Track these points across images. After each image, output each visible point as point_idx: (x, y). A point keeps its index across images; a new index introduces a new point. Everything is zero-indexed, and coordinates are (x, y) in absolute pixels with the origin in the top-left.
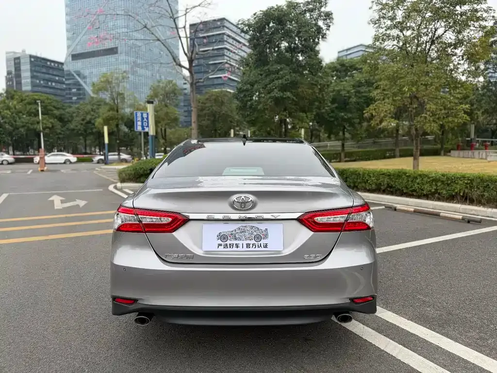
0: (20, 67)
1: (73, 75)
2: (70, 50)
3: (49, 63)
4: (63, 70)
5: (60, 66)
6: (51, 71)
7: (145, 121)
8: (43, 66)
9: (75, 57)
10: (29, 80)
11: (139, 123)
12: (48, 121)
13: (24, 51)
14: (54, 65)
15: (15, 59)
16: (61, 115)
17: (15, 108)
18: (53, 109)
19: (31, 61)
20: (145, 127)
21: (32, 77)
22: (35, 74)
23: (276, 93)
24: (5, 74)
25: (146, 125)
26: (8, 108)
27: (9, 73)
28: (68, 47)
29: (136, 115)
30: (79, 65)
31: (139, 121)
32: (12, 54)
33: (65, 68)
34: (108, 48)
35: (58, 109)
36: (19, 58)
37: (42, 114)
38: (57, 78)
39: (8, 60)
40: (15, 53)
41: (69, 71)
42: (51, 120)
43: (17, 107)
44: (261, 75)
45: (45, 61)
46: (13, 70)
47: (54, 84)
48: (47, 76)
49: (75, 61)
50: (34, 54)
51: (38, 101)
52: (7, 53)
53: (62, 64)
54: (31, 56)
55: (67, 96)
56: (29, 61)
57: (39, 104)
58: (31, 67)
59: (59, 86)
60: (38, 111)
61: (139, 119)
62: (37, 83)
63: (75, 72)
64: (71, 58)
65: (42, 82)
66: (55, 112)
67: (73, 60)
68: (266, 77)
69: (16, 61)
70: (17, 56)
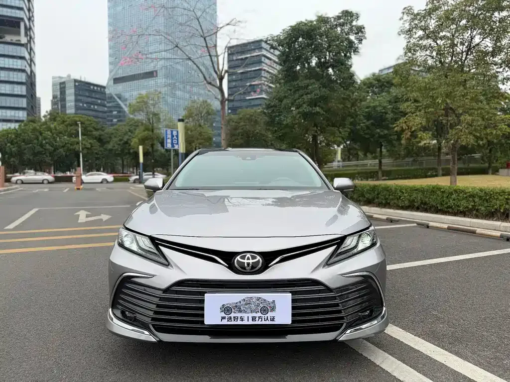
0: (65, 92)
1: (114, 98)
2: (113, 73)
3: (92, 87)
4: (105, 94)
5: (102, 89)
6: (93, 95)
7: (175, 139)
8: (86, 90)
9: (117, 80)
10: (73, 104)
11: (169, 141)
12: (87, 141)
13: (69, 76)
14: (97, 89)
15: (61, 84)
16: (100, 135)
17: (56, 130)
18: (93, 130)
19: (75, 85)
20: (175, 145)
21: (76, 101)
22: (79, 98)
23: (305, 108)
24: (51, 98)
25: (176, 142)
26: (50, 129)
27: (54, 97)
28: (110, 72)
30: (120, 88)
31: (169, 138)
32: (57, 79)
33: (107, 91)
34: (148, 71)
35: (96, 130)
36: (64, 83)
37: (82, 135)
38: (99, 101)
39: (54, 85)
40: (60, 77)
41: (110, 94)
42: (89, 141)
43: (58, 128)
44: (291, 90)
45: (89, 85)
46: (58, 93)
47: (96, 107)
48: (90, 100)
49: (116, 85)
50: (78, 78)
51: (78, 123)
52: (53, 78)
53: (104, 87)
54: (76, 81)
55: (108, 118)
56: (73, 85)
57: (80, 125)
58: (75, 91)
59: (101, 109)
60: (78, 132)
61: (169, 136)
62: (80, 106)
63: (116, 95)
64: (112, 81)
65: (85, 105)
66: (94, 133)
67: (114, 83)
68: (295, 92)
69: (62, 86)
70: (63, 80)
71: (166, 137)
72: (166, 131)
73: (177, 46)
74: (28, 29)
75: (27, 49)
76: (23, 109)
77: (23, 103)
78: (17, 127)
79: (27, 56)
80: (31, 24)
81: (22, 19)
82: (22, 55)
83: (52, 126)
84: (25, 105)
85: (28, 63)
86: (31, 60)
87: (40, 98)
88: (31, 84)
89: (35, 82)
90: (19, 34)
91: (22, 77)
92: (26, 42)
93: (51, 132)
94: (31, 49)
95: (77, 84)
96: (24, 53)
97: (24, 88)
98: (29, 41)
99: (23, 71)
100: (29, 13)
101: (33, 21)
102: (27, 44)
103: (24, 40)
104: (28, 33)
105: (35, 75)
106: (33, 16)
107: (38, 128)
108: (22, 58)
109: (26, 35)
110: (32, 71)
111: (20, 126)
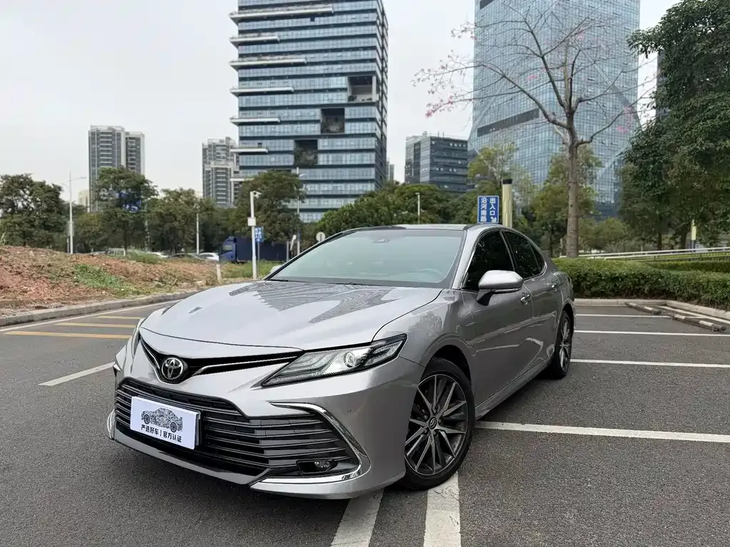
0: (419, 154)
1: (477, 155)
2: (477, 122)
3: (451, 145)
4: (466, 151)
5: (464, 146)
6: (453, 155)
7: (492, 209)
8: (445, 149)
9: (482, 131)
10: (428, 169)
11: (484, 213)
12: (427, 217)
13: (425, 134)
14: (458, 146)
15: (415, 145)
16: (445, 208)
17: (394, 204)
18: (435, 201)
19: (431, 145)
20: (492, 218)
21: (432, 164)
22: (435, 160)
24: (404, 164)
25: (494, 214)
26: (387, 204)
27: (408, 163)
28: (475, 119)
29: (480, 201)
30: (486, 139)
31: (484, 209)
32: (412, 139)
33: (470, 147)
34: (525, 111)
35: (440, 201)
36: (419, 144)
37: (422, 207)
38: (460, 162)
39: (407, 148)
40: (416, 137)
41: (473, 150)
42: (430, 216)
43: (396, 202)
45: (447, 143)
46: (412, 157)
47: (455, 170)
48: (448, 161)
49: (481, 137)
50: (435, 135)
51: (417, 194)
52: (408, 139)
53: (466, 142)
54: (432, 139)
56: (429, 145)
57: (419, 196)
58: (431, 152)
59: (461, 172)
60: (417, 205)
61: (485, 206)
62: (436, 171)
63: (480, 150)
64: (476, 134)
65: (442, 169)
66: (436, 205)
67: (479, 135)
68: (686, 119)
69: (416, 147)
70: (418, 140)
71: (480, 207)
72: (480, 198)
73: (504, 76)
74: (381, 83)
75: (379, 110)
76: (372, 181)
77: (372, 173)
78: (353, 203)
79: (378, 117)
80: (384, 76)
81: (374, 73)
82: (373, 116)
83: (390, 199)
84: (373, 177)
85: (378, 124)
86: (383, 121)
87: (392, 167)
88: (381, 150)
89: (386, 146)
90: (370, 91)
91: (371, 143)
92: (378, 99)
93: (388, 208)
94: (383, 107)
95: (433, 143)
96: (375, 113)
97: (373, 155)
98: (381, 98)
99: (373, 135)
100: (382, 63)
101: (386, 73)
102: (378, 102)
103: (375, 97)
104: (380, 87)
105: (386, 138)
106: (386, 66)
107: (374, 202)
108: (373, 120)
109: (378, 90)
110: (383, 134)
111: (356, 202)
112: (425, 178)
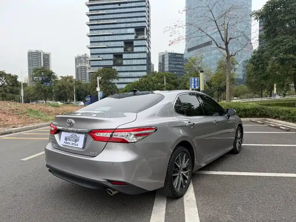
0: (164, 60)
1: (188, 60)
2: (187, 47)
3: (177, 56)
4: (183, 58)
5: (182, 56)
6: (178, 60)
7: (196, 83)
8: (175, 57)
9: (189, 50)
12: (168, 85)
13: (166, 51)
14: (180, 56)
16: (175, 82)
17: (155, 80)
18: (171, 79)
19: (169, 56)
20: (196, 86)
21: (169, 64)
22: (171, 62)
24: (158, 64)
26: (152, 81)
27: (160, 63)
28: (186, 46)
29: (191, 80)
30: (192, 53)
31: (193, 83)
32: (161, 54)
33: (184, 57)
34: (207, 42)
35: (173, 79)
36: (164, 55)
37: (166, 82)
38: (180, 63)
39: (159, 57)
41: (186, 58)
43: (156, 80)
45: (175, 55)
46: (161, 61)
47: (179, 66)
48: (176, 62)
50: (170, 52)
51: (164, 76)
52: (159, 54)
53: (183, 55)
54: (169, 53)
56: (168, 56)
58: (169, 59)
59: (181, 67)
60: (164, 81)
62: (171, 66)
63: (188, 58)
64: (187, 51)
65: (173, 66)
66: (172, 81)
67: (188, 52)
69: (163, 57)
70: (164, 54)
71: (191, 82)
72: (191, 78)
73: (200, 29)
74: (148, 31)
75: (147, 42)
76: (145, 71)
77: (145, 68)
78: (138, 80)
79: (147, 45)
80: (149, 28)
81: (145, 27)
82: (145, 44)
83: (153, 78)
84: (146, 69)
85: (147, 48)
86: (149, 46)
87: (153, 65)
88: (149, 58)
89: (150, 57)
90: (144, 34)
91: (145, 55)
92: (147, 37)
93: (153, 82)
94: (149, 40)
95: (170, 55)
96: (146, 43)
97: (145, 60)
98: (148, 37)
99: (145, 52)
100: (148, 23)
101: (150, 26)
102: (147, 39)
103: (146, 37)
104: (148, 33)
105: (150, 53)
106: (150, 24)
107: (147, 80)
108: (145, 46)
109: (147, 34)
110: (149, 52)
111: (139, 80)
112: (167, 69)
